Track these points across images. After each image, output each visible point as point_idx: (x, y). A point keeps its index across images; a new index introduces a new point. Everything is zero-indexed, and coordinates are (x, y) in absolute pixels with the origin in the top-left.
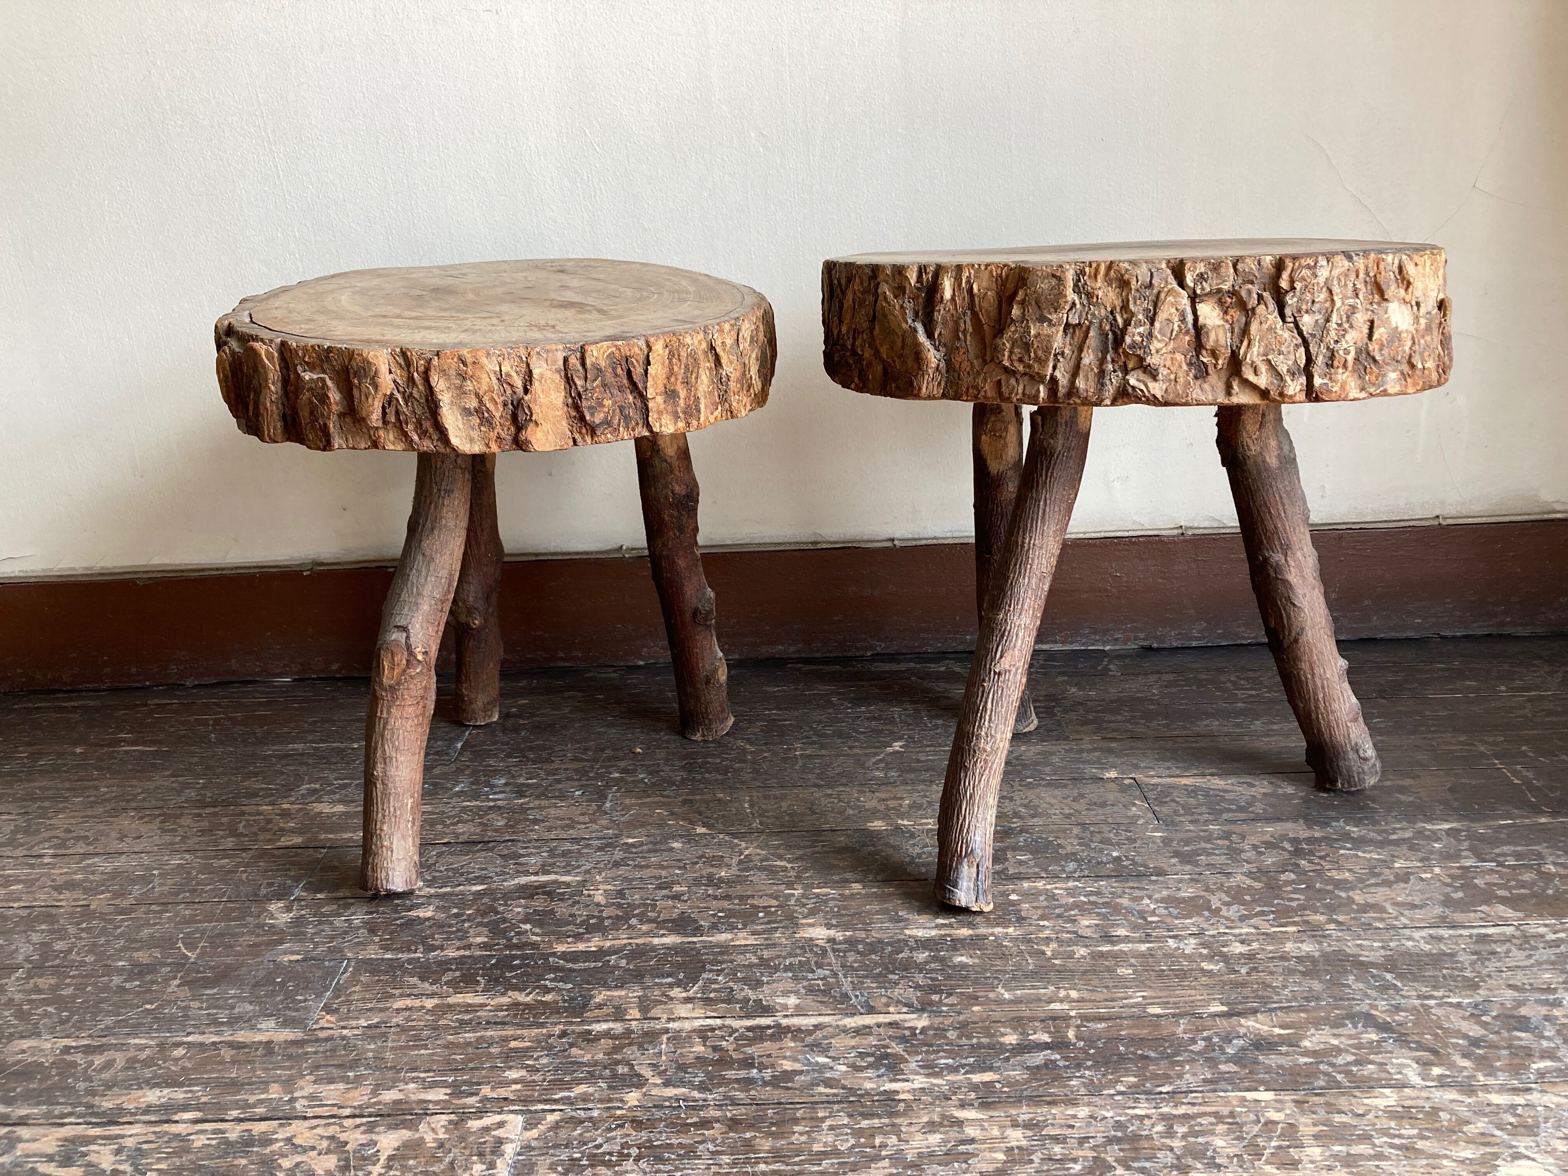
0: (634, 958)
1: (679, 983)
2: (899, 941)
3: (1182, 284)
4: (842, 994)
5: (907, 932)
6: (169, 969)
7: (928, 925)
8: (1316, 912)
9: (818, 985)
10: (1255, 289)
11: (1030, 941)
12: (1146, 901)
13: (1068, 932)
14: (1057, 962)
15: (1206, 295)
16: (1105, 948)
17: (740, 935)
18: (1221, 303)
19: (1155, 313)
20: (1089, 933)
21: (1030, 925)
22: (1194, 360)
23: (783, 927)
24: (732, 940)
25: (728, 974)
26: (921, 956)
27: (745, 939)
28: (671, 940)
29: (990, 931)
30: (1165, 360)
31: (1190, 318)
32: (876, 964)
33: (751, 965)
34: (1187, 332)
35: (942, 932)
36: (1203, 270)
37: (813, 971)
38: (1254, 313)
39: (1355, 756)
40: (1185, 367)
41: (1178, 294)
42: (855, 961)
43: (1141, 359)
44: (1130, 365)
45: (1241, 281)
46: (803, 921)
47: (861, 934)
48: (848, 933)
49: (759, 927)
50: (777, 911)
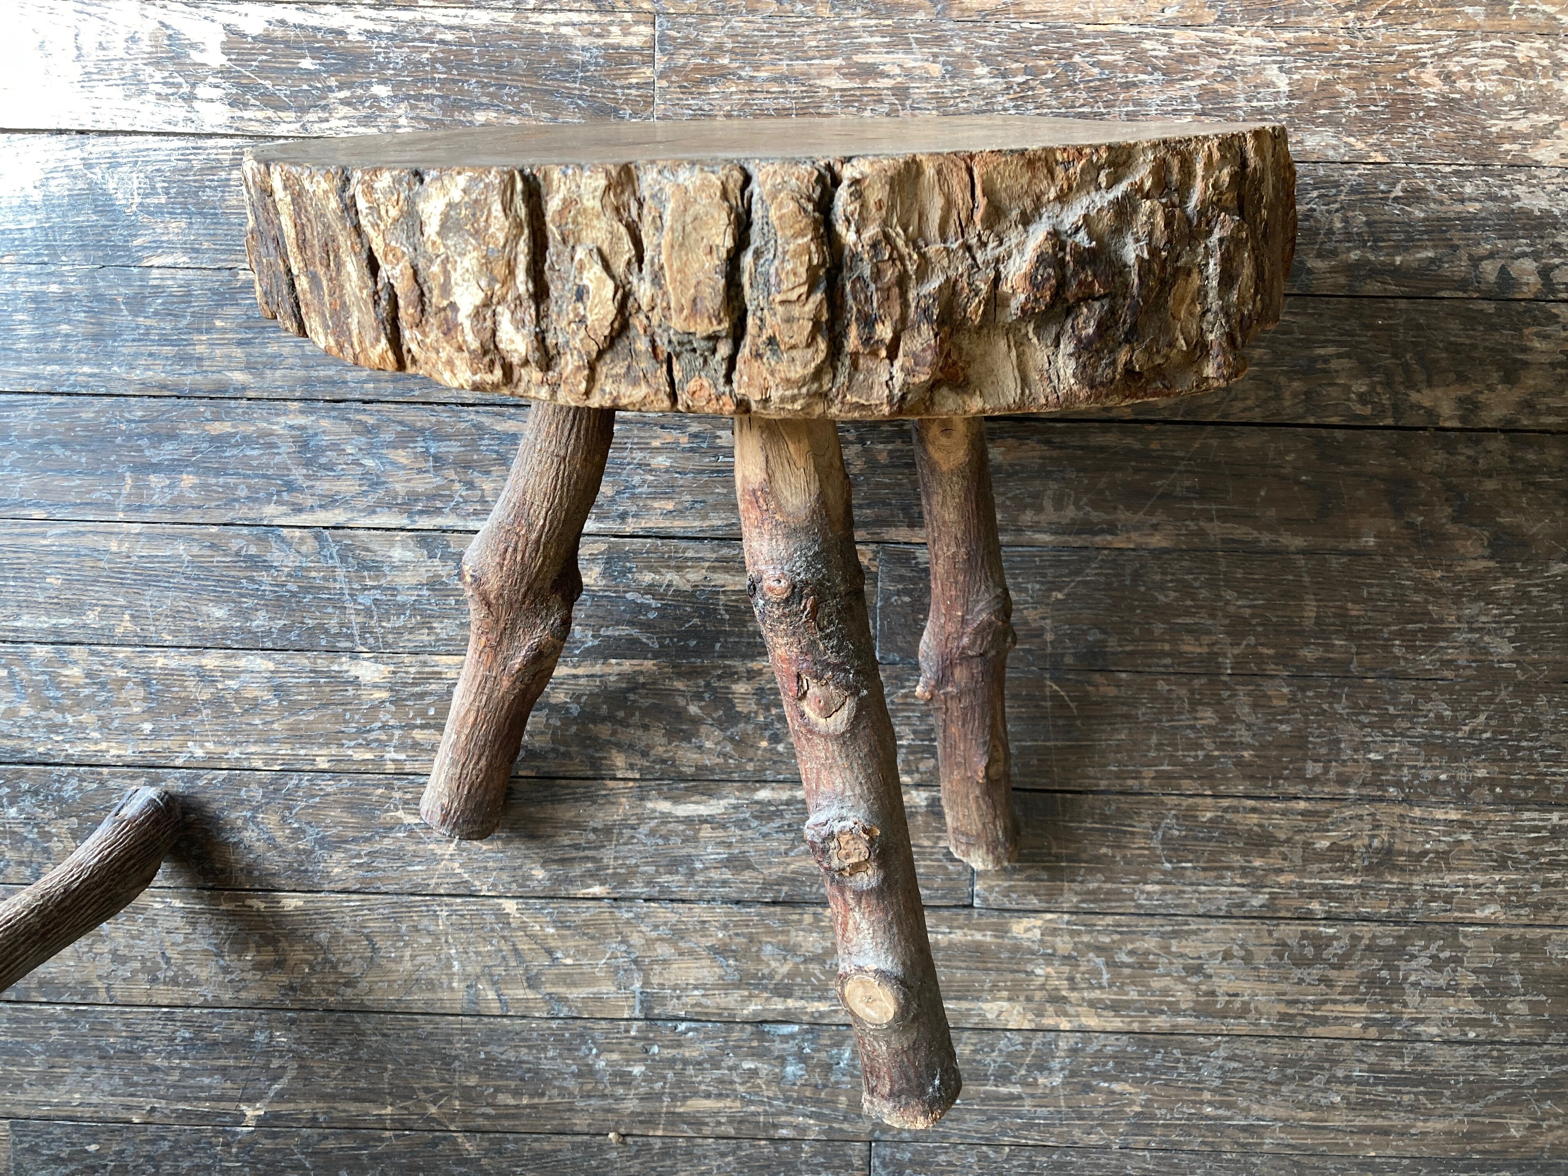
13: (99, 654)
21: (137, 671)
23: (405, 685)
26: (259, 621)
42: (330, 616)
46: (385, 695)
47: (322, 663)
48: (335, 667)
49: (433, 687)
50: (414, 718)
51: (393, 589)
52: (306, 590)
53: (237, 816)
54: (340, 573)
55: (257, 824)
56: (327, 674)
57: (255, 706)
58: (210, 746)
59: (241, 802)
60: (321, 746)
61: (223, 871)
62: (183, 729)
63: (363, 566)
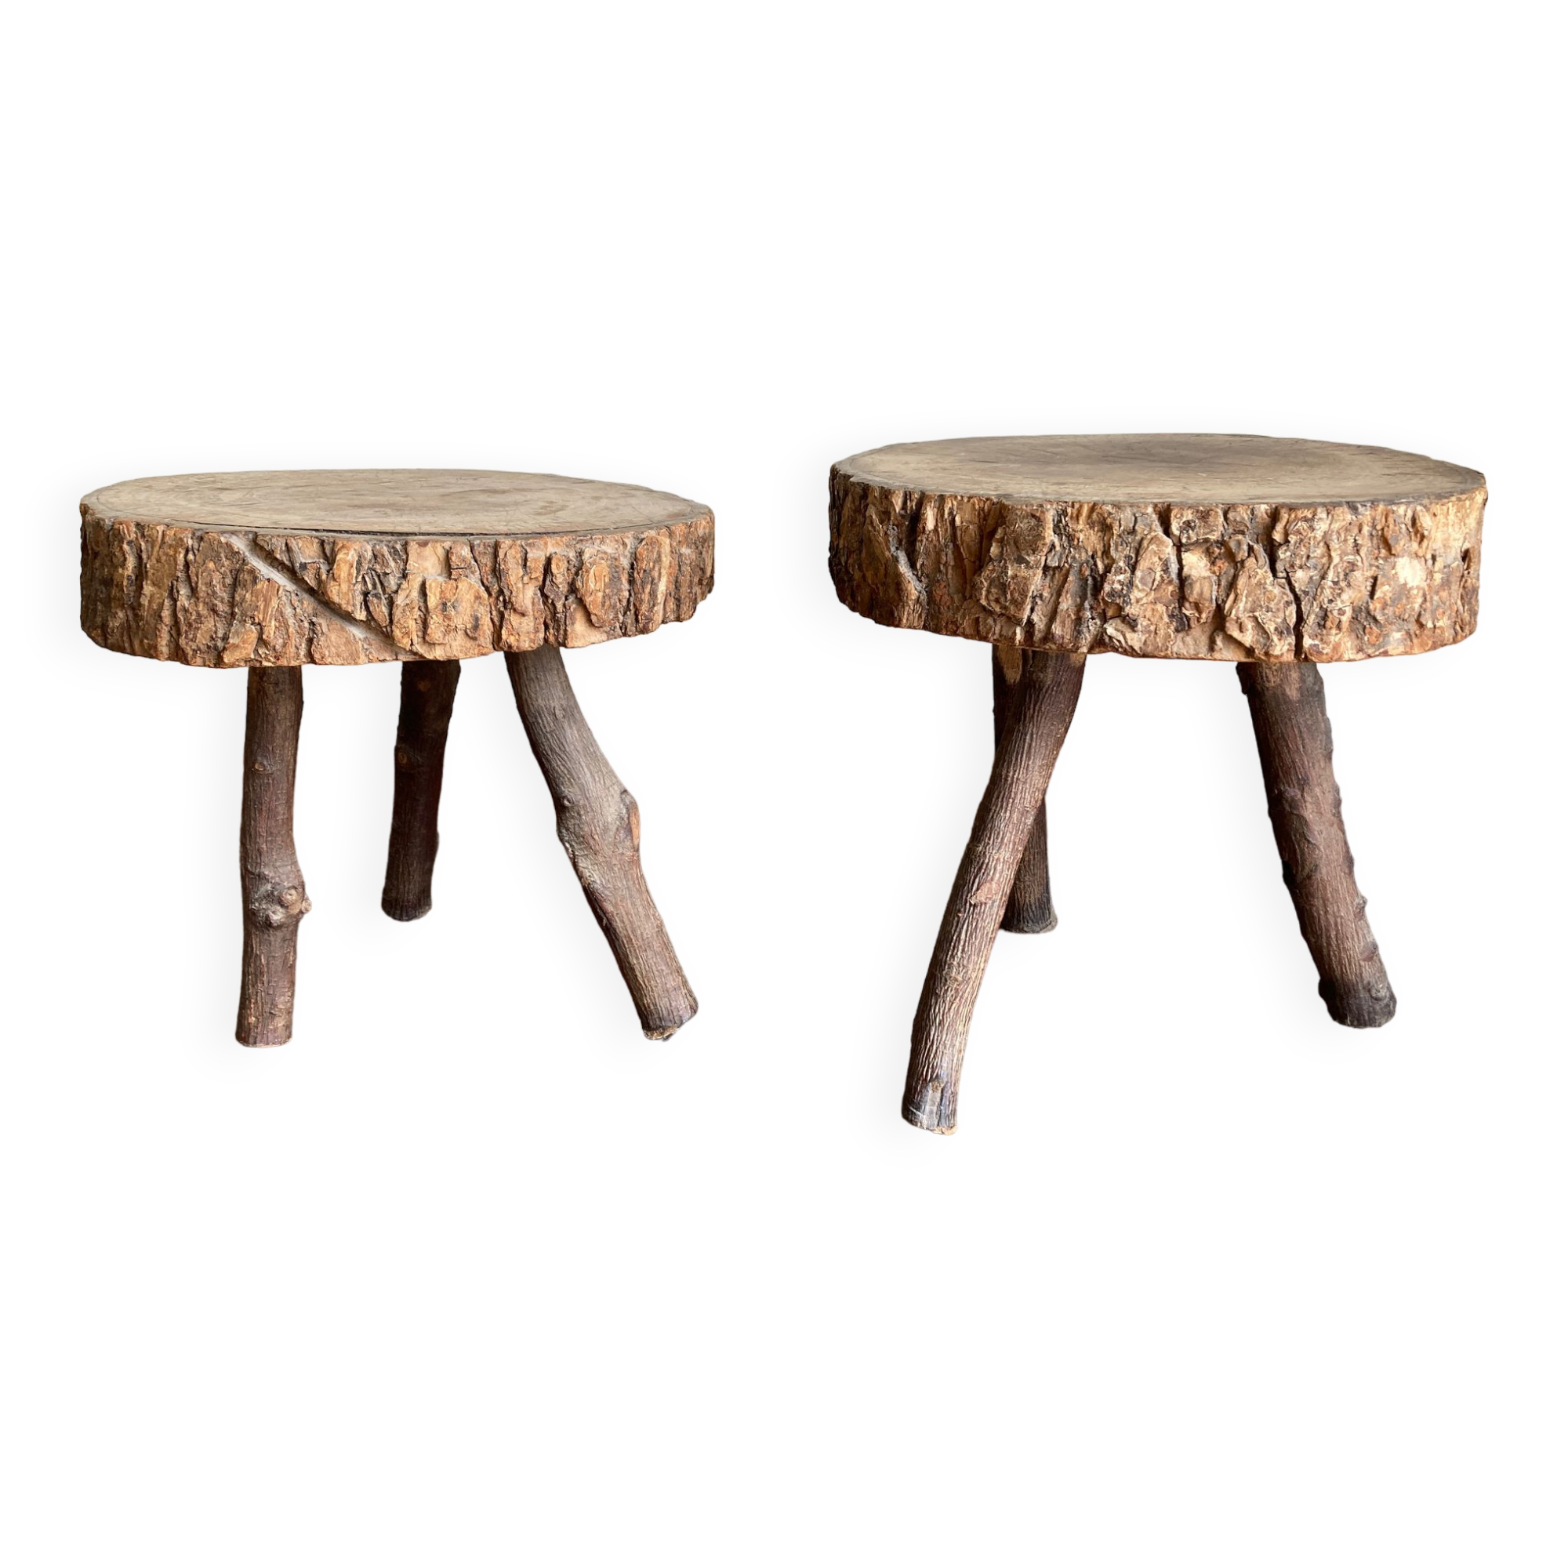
3: (1167, 532)
10: (1246, 540)
15: (1193, 544)
18: (1208, 552)
19: (1137, 562)
22: (1176, 612)
30: (1145, 610)
31: (1174, 568)
34: (1171, 582)
36: (1190, 517)
38: (1243, 566)
39: (1367, 995)
40: (1166, 619)
41: (1162, 543)
43: (1121, 609)
44: (1110, 613)
45: (1231, 531)
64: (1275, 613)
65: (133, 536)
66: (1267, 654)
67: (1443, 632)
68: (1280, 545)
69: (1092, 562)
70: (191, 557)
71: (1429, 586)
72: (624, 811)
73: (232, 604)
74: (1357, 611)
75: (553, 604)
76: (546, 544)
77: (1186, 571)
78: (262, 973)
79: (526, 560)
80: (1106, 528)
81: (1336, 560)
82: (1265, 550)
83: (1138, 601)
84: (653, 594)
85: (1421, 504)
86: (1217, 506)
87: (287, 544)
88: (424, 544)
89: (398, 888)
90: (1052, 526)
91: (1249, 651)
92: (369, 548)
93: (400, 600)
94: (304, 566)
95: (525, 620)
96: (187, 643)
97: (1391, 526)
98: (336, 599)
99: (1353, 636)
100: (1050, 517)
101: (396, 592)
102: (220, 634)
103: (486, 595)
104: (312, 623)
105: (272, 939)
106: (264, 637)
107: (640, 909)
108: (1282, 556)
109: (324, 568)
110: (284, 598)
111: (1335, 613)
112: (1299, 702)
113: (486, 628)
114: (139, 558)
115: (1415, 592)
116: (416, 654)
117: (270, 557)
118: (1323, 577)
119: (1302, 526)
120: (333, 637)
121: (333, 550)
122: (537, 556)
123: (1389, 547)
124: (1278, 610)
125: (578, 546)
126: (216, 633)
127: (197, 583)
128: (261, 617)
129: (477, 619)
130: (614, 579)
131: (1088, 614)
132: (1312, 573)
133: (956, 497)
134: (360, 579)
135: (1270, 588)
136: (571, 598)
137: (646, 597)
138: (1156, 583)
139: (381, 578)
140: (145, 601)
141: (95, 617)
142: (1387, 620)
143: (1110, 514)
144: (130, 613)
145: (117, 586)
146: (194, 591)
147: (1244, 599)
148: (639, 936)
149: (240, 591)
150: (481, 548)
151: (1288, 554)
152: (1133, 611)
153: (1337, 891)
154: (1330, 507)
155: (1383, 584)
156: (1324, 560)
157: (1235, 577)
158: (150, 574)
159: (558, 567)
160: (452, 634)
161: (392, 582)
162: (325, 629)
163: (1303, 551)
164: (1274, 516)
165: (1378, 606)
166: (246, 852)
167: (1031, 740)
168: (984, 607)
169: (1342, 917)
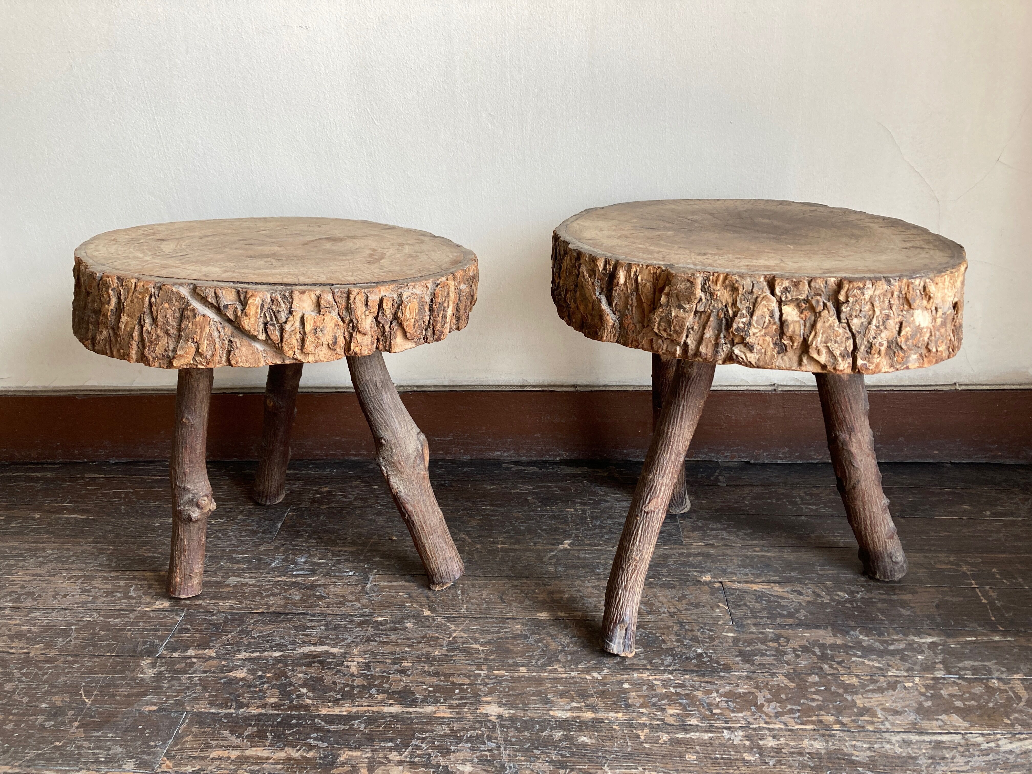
0: (370, 724)
1: (396, 748)
2: (544, 720)
3: (773, 293)
4: (501, 764)
5: (551, 713)
6: (73, 712)
7: (566, 708)
8: (828, 713)
9: (487, 756)
10: (822, 300)
11: (631, 726)
12: (714, 695)
13: (658, 719)
14: (647, 746)
15: (789, 301)
16: (680, 736)
17: (442, 708)
18: (798, 306)
19: (754, 311)
20: (671, 721)
21: (634, 711)
22: (778, 342)
23: (471, 703)
24: (435, 712)
25: (429, 742)
26: (558, 735)
27: (444, 712)
28: (396, 709)
29: (606, 715)
30: (758, 340)
31: (777, 315)
32: (527, 740)
33: (445, 736)
34: (775, 323)
35: (574, 715)
36: (787, 285)
37: (484, 744)
38: (820, 315)
39: (890, 560)
40: (772, 346)
41: (770, 300)
42: (514, 737)
43: (743, 338)
44: (736, 341)
45: (813, 294)
46: (484, 699)
47: (520, 713)
48: (512, 712)
49: (454, 702)
50: (468, 688)
51: (472, 749)
52: (528, 750)
53: (573, 648)
54: (505, 759)
55: (561, 644)
56: (517, 708)
57: (562, 695)
58: (588, 677)
59: (570, 654)
60: (524, 677)
61: (581, 627)
62: (605, 685)
63: (490, 762)
64: (840, 344)
65: (115, 285)
66: (835, 369)
67: (942, 354)
68: (843, 303)
69: (725, 309)
70: (153, 299)
71: (934, 327)
72: (420, 446)
73: (179, 330)
74: (890, 343)
75: (383, 326)
76: (380, 291)
77: (784, 317)
78: (185, 551)
79: (367, 301)
80: (734, 289)
81: (878, 312)
82: (834, 306)
83: (754, 334)
84: (444, 317)
85: (929, 278)
86: (804, 279)
87: (215, 293)
88: (303, 292)
89: (264, 485)
90: (700, 287)
91: (824, 367)
92: (269, 296)
93: (288, 327)
94: (226, 306)
95: (365, 338)
96: (149, 353)
97: (911, 292)
98: (247, 328)
99: (888, 358)
100: (699, 281)
101: (285, 322)
102: (171, 348)
103: (341, 323)
104: (230, 341)
105: (192, 528)
106: (200, 350)
107: (429, 508)
108: (844, 310)
109: (239, 308)
110: (213, 326)
111: (877, 345)
112: (848, 381)
113: (341, 343)
114: (119, 299)
115: (925, 330)
116: (296, 359)
117: (204, 300)
118: (870, 323)
119: (856, 292)
120: (244, 350)
121: (245, 297)
122: (374, 299)
123: (910, 305)
124: (842, 342)
125: (399, 290)
126: (168, 347)
127: (157, 316)
128: (198, 338)
129: (336, 338)
130: (421, 309)
131: (723, 341)
132: (863, 320)
133: (639, 265)
134: (262, 315)
135: (837, 329)
136: (395, 323)
137: (440, 319)
138: (766, 324)
139: (276, 314)
140: (122, 326)
141: (87, 333)
142: (908, 348)
143: (737, 281)
144: (111, 332)
145: (103, 315)
146: (154, 321)
147: (821, 335)
148: (428, 525)
149: (185, 323)
150: (339, 294)
151: (848, 308)
152: (751, 340)
153: (871, 496)
154: (874, 280)
155: (906, 327)
156: (871, 313)
157: (815, 322)
158: (126, 309)
159: (387, 305)
160: (320, 348)
161: (283, 316)
162: (239, 345)
163: (857, 307)
164: (840, 285)
165: (903, 340)
166: (176, 474)
167: (683, 409)
168: (656, 333)
169: (874, 512)
